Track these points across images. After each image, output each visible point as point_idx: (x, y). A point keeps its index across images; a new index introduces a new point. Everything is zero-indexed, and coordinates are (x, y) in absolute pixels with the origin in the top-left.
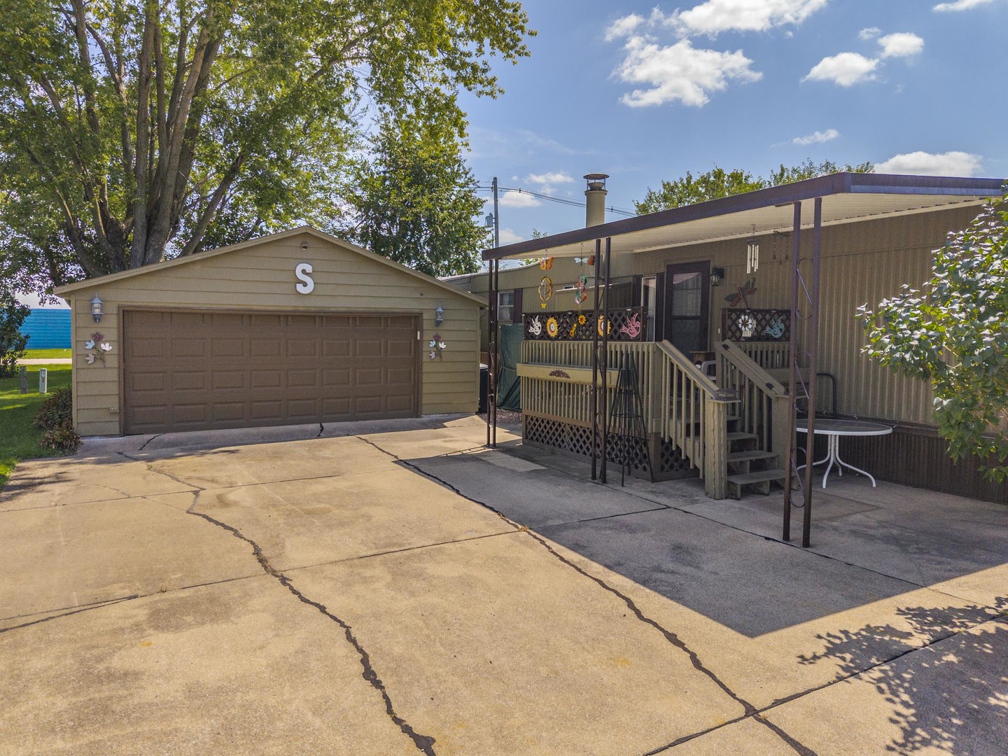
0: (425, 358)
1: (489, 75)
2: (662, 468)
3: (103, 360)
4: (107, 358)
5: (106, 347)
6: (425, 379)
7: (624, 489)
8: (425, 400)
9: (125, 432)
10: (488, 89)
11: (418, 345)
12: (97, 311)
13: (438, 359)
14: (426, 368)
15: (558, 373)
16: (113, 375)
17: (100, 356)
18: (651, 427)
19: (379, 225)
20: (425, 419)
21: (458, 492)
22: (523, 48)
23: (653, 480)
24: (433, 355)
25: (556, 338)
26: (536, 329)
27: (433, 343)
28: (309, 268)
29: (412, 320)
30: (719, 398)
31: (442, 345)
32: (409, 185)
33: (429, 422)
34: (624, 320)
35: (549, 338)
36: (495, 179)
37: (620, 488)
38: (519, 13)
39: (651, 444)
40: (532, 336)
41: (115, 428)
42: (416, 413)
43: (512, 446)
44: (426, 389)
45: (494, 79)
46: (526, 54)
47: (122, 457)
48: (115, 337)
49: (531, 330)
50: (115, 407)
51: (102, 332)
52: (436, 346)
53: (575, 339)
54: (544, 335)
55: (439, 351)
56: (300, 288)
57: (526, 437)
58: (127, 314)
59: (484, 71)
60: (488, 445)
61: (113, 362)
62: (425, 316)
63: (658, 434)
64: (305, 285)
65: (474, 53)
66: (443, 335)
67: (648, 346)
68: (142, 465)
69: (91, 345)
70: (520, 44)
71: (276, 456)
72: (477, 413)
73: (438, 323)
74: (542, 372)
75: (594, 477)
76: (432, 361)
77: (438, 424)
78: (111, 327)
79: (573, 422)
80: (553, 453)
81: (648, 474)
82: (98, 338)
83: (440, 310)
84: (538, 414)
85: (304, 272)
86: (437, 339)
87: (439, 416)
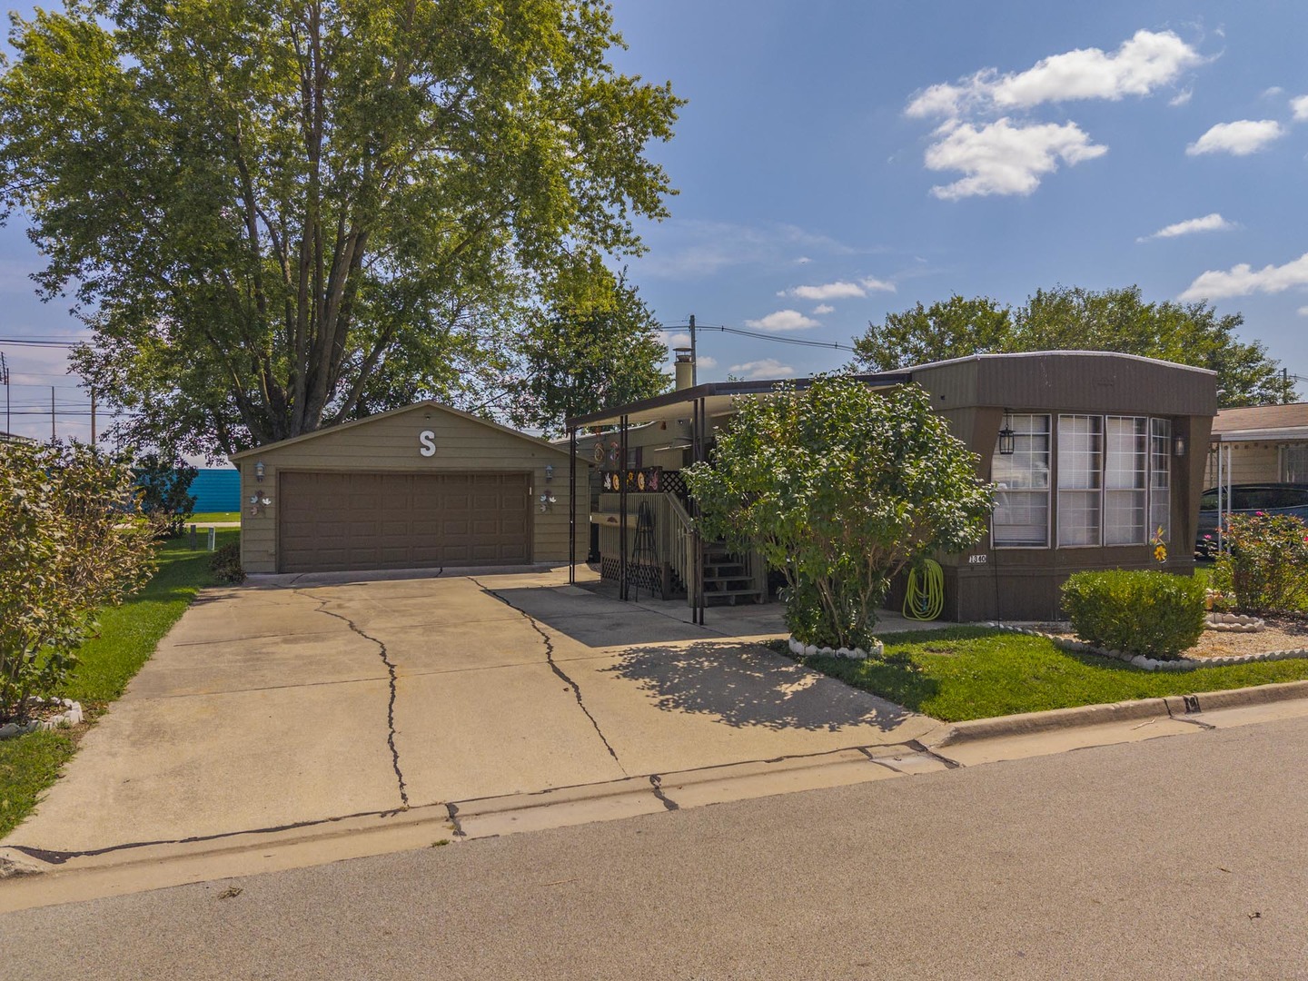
0: (536, 512)
1: (632, 236)
2: (673, 590)
3: (264, 512)
4: (267, 510)
5: (267, 502)
6: (536, 530)
7: (638, 604)
8: (537, 549)
9: (280, 571)
10: (633, 249)
11: (530, 499)
12: (260, 473)
13: (549, 512)
14: (537, 520)
15: (611, 519)
16: (272, 524)
17: (262, 508)
18: (662, 559)
19: (552, 376)
20: (536, 565)
21: (508, 604)
22: (663, 210)
23: (664, 599)
24: (544, 509)
26: (608, 484)
27: (544, 498)
28: (431, 435)
29: (525, 477)
31: (552, 500)
32: (579, 335)
33: (538, 568)
35: (615, 491)
36: (692, 317)
37: (634, 603)
38: (660, 175)
39: (663, 571)
40: (605, 490)
41: (272, 567)
42: (529, 560)
43: (591, 583)
44: (537, 539)
45: (638, 239)
46: (666, 215)
47: (276, 586)
48: (274, 495)
49: (605, 485)
50: (274, 550)
51: (263, 489)
52: (547, 501)
54: (613, 489)
55: (549, 505)
56: (424, 452)
57: (603, 576)
58: (282, 475)
59: (628, 232)
60: (571, 585)
61: (271, 514)
62: (536, 474)
63: (667, 564)
64: (428, 449)
65: (617, 216)
66: (553, 491)
67: (659, 496)
68: (291, 591)
69: (255, 500)
70: (661, 206)
71: (394, 587)
72: (587, 562)
73: (549, 480)
75: (621, 598)
76: (543, 514)
77: (545, 570)
78: (270, 486)
81: (660, 595)
82: (261, 495)
83: (549, 468)
85: (427, 438)
86: (548, 494)
87: (549, 564)
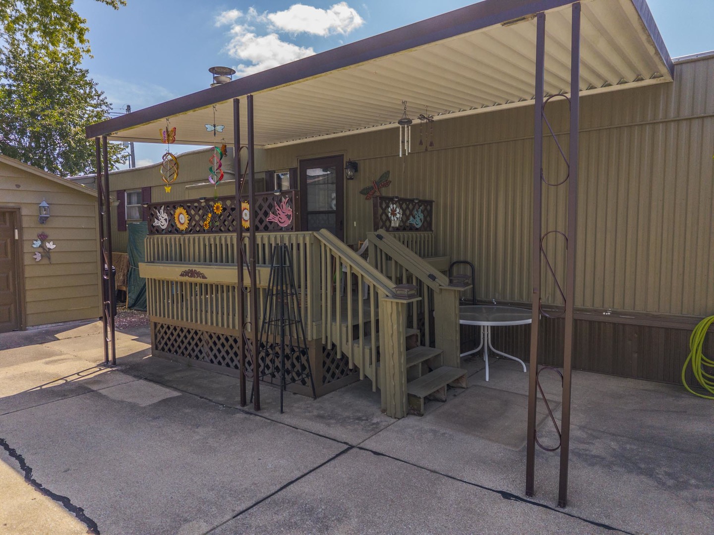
0: (27, 260)
6: (28, 285)
8: (30, 309)
11: (16, 247)
13: (46, 261)
14: (29, 272)
15: (192, 273)
18: (311, 334)
20: (31, 331)
23: (315, 396)
24: (38, 257)
25: (188, 231)
26: (162, 220)
27: (38, 243)
29: (8, 216)
30: (395, 296)
31: (50, 245)
33: (36, 335)
34: (271, 206)
35: (178, 231)
37: (277, 416)
39: (312, 353)
40: (158, 231)
42: (20, 325)
43: (137, 360)
44: (30, 296)
49: (156, 223)
52: (42, 246)
53: (210, 231)
54: (173, 229)
55: (46, 253)
57: (155, 347)
60: (106, 364)
62: (24, 211)
63: (318, 340)
66: (50, 233)
67: (304, 237)
72: (101, 319)
73: (43, 220)
74: (172, 272)
75: (244, 403)
76: (38, 264)
77: (48, 337)
79: (212, 330)
80: (189, 366)
83: (44, 204)
84: (168, 321)
86: (43, 238)
87: (49, 327)
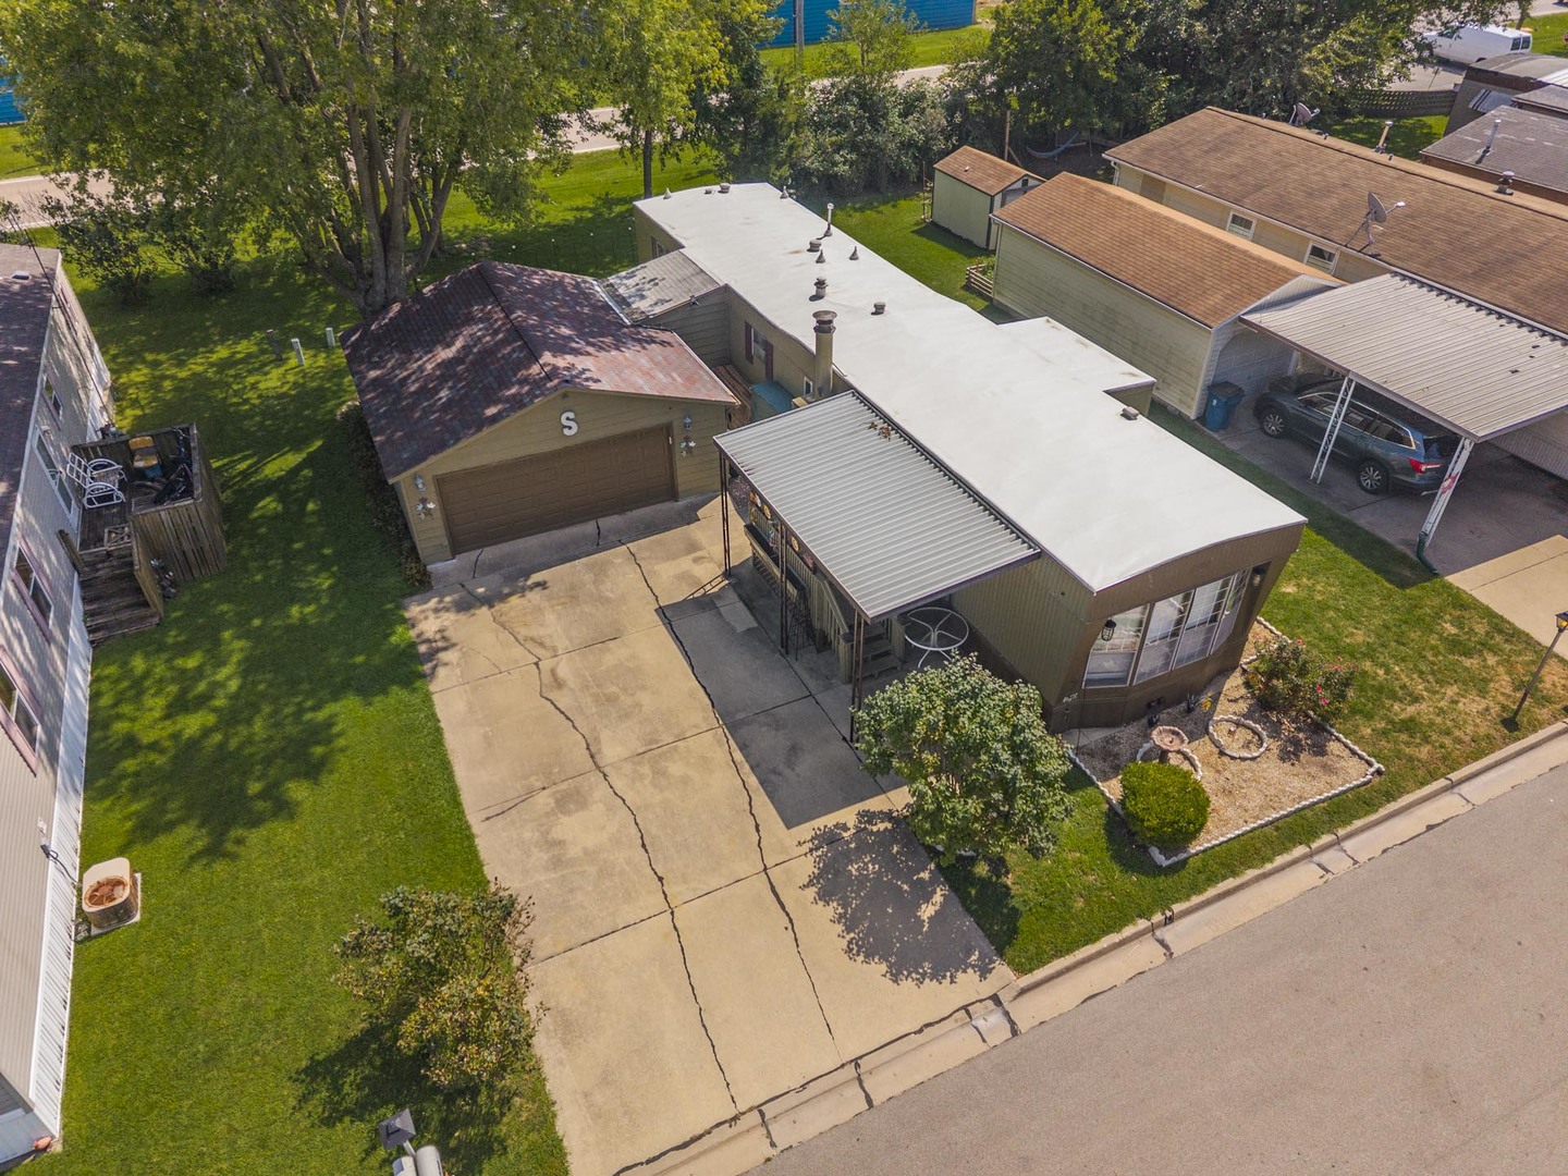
0: (677, 458)
3: (431, 515)
4: (433, 512)
5: (431, 506)
6: (679, 473)
8: (680, 489)
9: (455, 552)
11: (671, 448)
12: (421, 486)
13: (688, 458)
14: (679, 465)
16: (440, 523)
17: (428, 512)
20: (681, 503)
23: (818, 651)
24: (684, 453)
27: (684, 444)
28: (571, 415)
29: (667, 430)
31: (692, 444)
33: (684, 510)
41: (449, 554)
42: (673, 495)
44: (680, 478)
48: (436, 498)
50: (446, 543)
51: (426, 497)
52: (687, 446)
55: (689, 449)
56: (566, 432)
58: (441, 482)
60: (725, 573)
61: (438, 515)
62: (675, 424)
63: (821, 629)
64: (570, 428)
66: (692, 435)
69: (420, 507)
73: (687, 427)
76: (684, 458)
78: (431, 492)
82: (424, 501)
83: (688, 420)
85: (568, 419)
86: (687, 440)
